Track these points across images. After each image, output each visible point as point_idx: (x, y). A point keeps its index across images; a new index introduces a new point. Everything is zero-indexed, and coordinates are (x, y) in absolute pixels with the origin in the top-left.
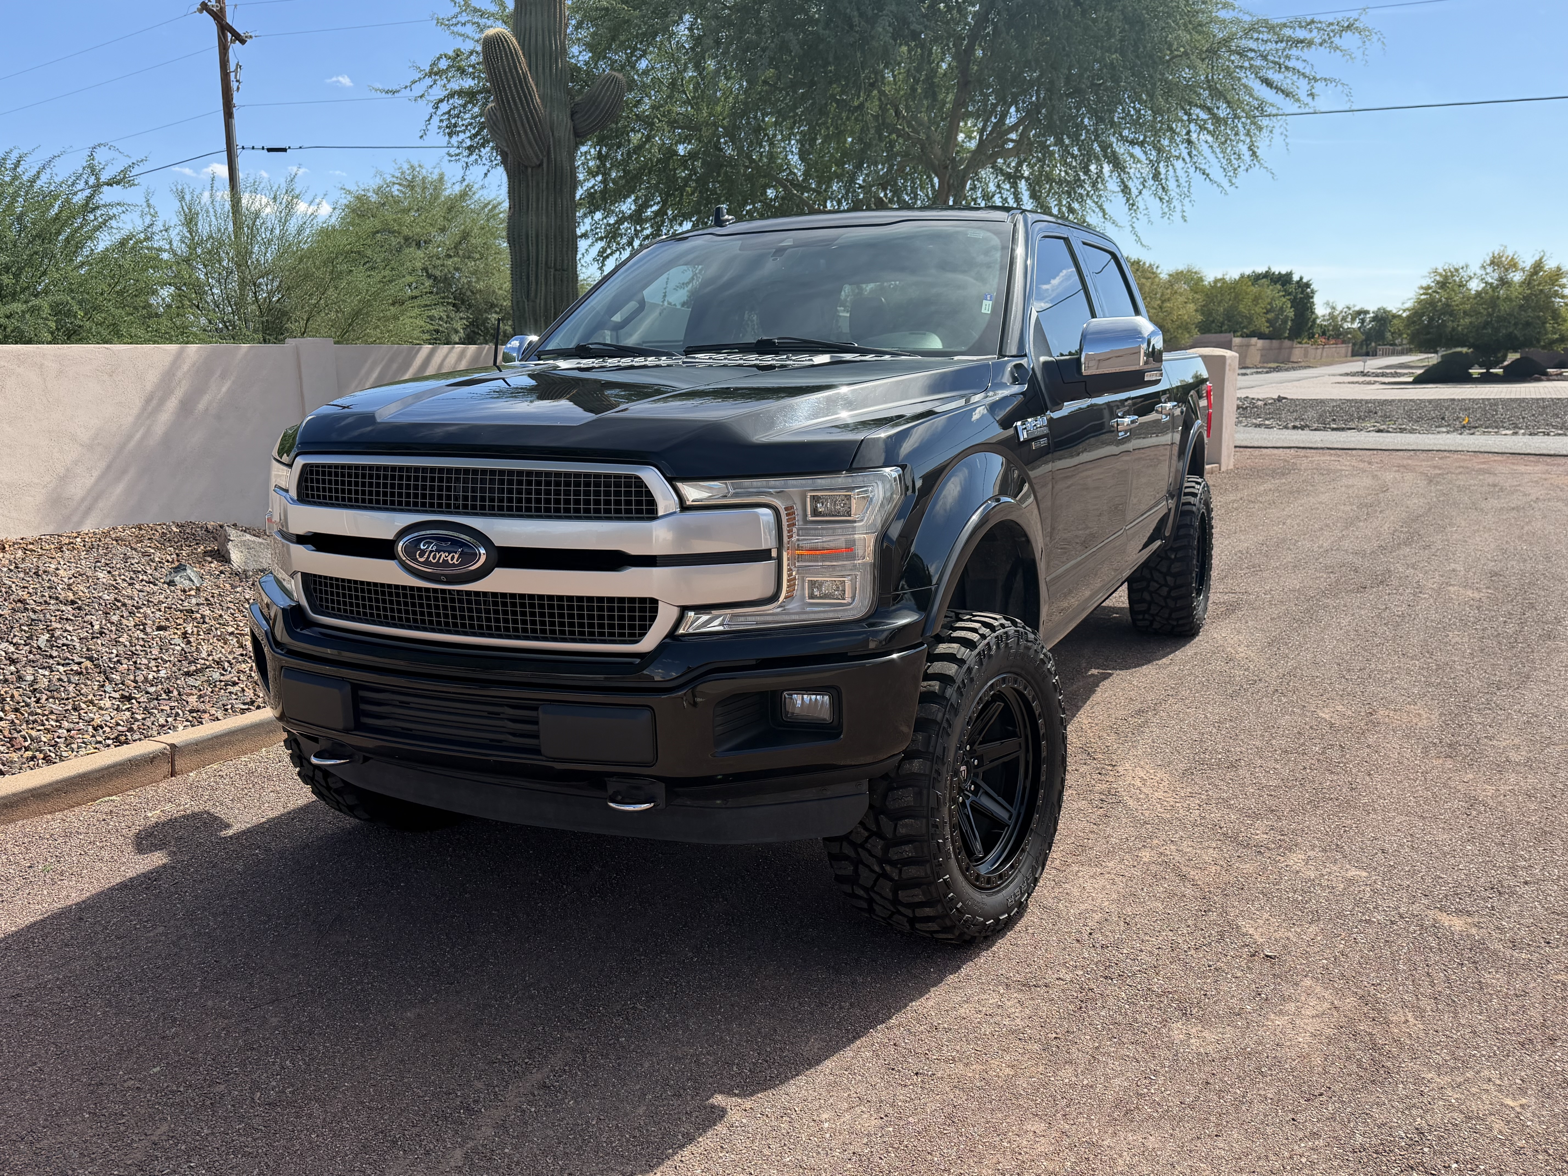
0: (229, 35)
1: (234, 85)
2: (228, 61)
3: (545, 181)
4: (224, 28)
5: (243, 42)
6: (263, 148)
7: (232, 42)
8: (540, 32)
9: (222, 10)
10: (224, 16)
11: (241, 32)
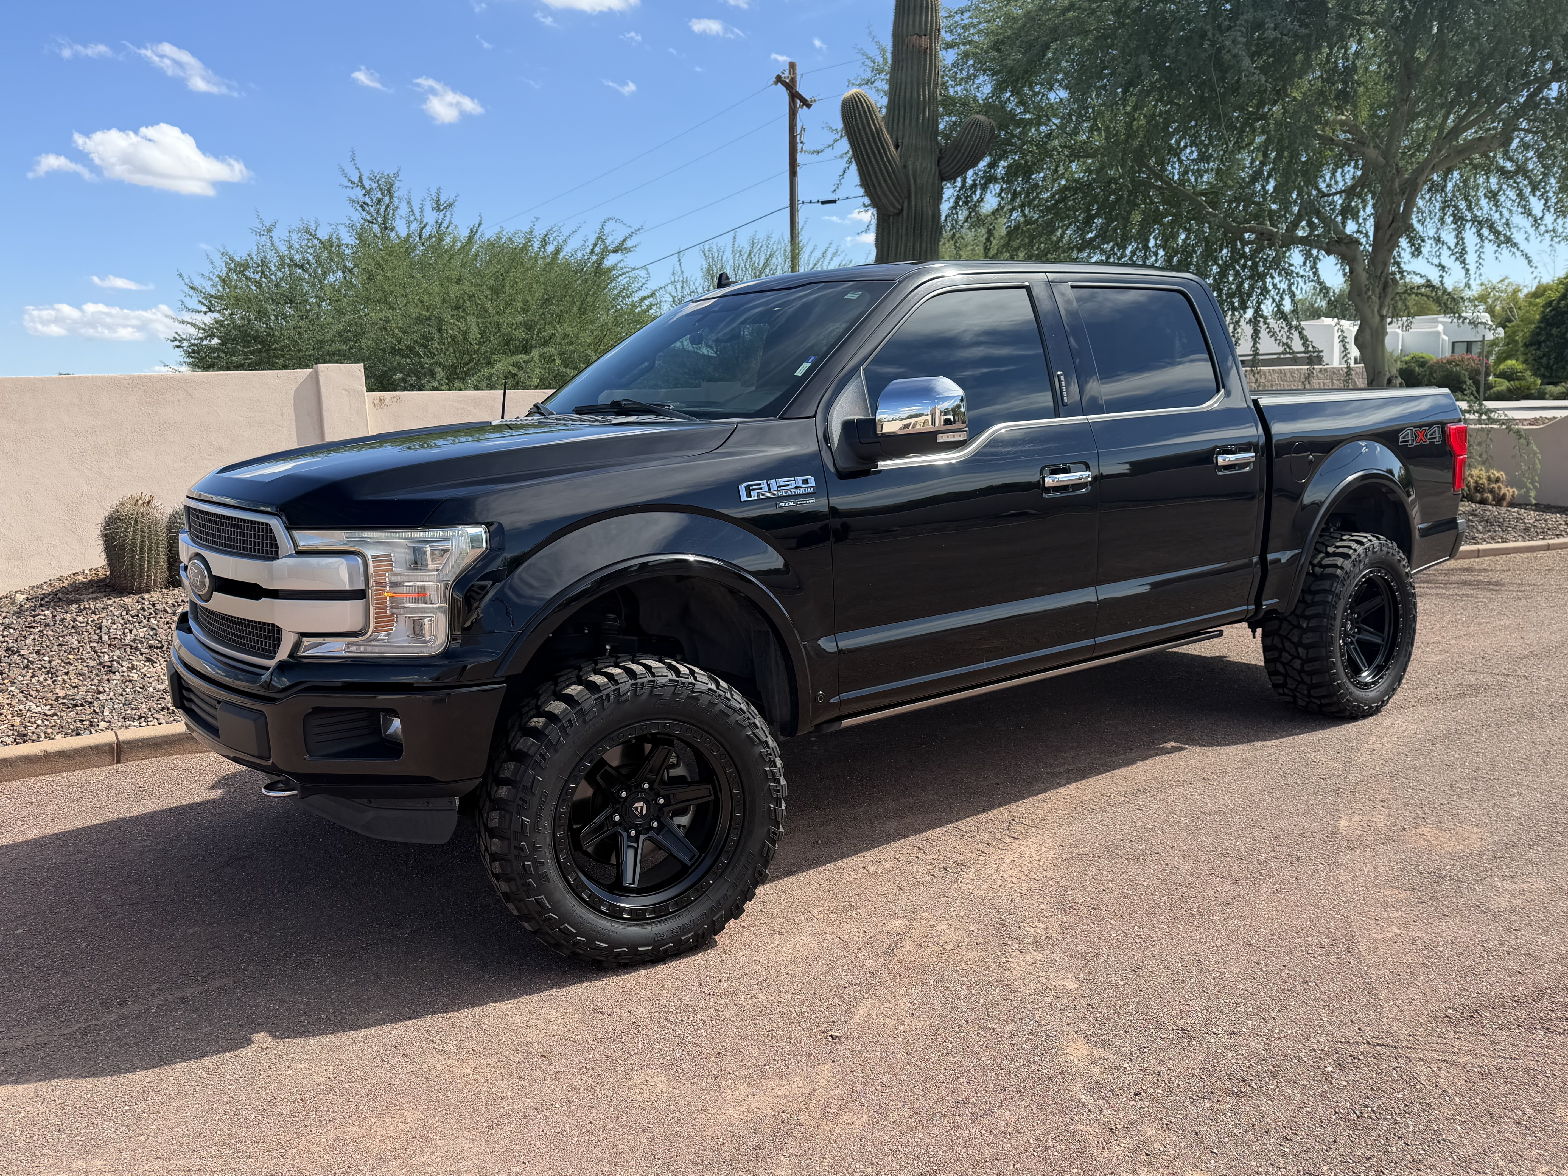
0: (798, 102)
1: (799, 146)
2: (796, 125)
3: (904, 227)
4: (794, 96)
5: (809, 106)
6: (818, 202)
7: (801, 107)
8: (909, 86)
9: (793, 80)
10: (795, 85)
11: (808, 98)
